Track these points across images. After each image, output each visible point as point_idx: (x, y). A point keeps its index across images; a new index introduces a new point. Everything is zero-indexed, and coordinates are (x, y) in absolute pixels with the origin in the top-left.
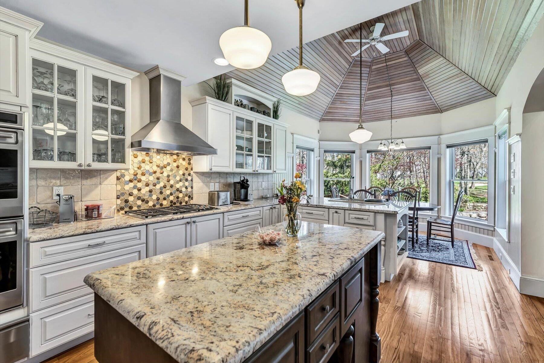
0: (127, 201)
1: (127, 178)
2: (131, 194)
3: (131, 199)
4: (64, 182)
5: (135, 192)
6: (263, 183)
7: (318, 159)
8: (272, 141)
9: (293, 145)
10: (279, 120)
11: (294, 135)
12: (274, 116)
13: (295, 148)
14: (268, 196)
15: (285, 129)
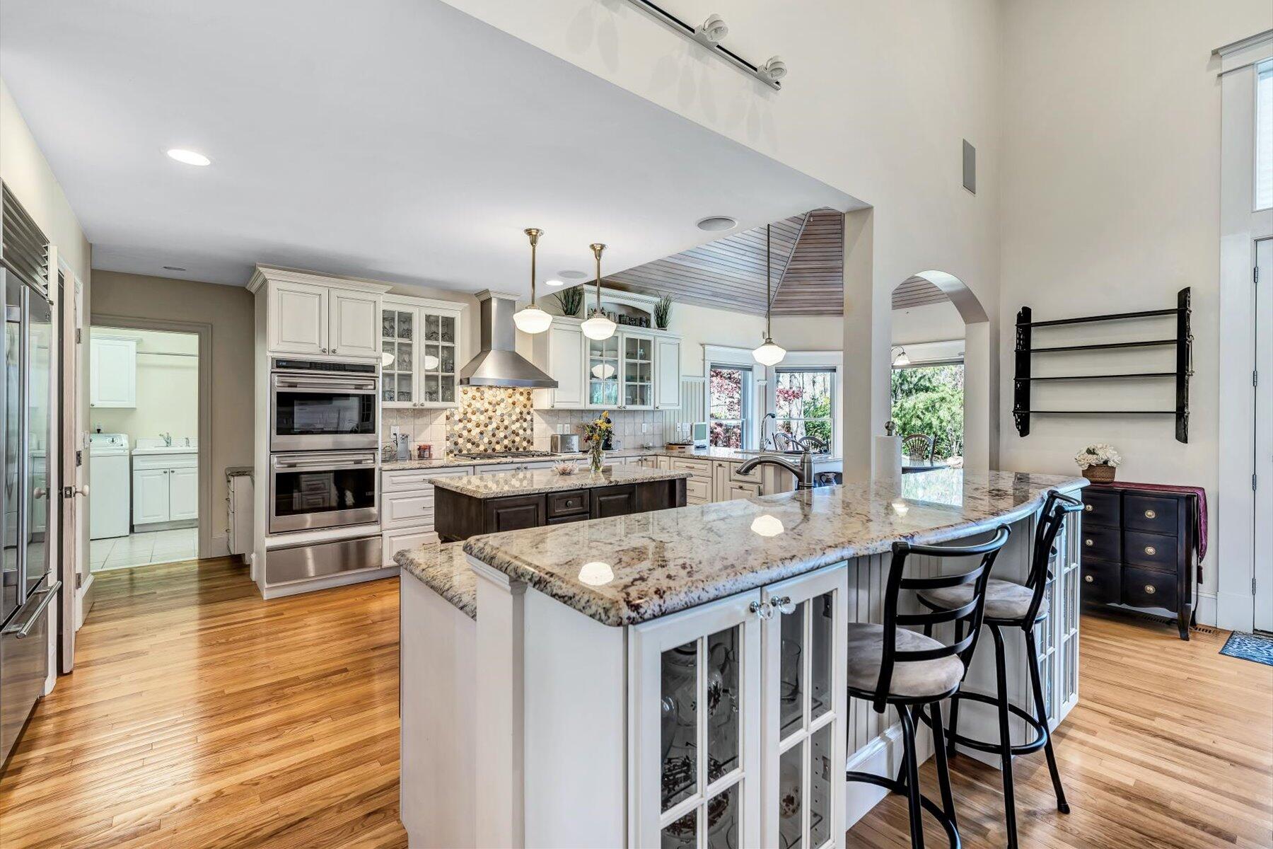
0: (456, 444)
1: (457, 418)
2: (460, 436)
3: (461, 441)
4: (400, 421)
5: (465, 433)
6: (643, 424)
7: (764, 383)
8: (652, 362)
9: (704, 364)
10: (667, 328)
11: (706, 347)
12: (658, 324)
13: (708, 367)
14: (651, 445)
15: (678, 341)
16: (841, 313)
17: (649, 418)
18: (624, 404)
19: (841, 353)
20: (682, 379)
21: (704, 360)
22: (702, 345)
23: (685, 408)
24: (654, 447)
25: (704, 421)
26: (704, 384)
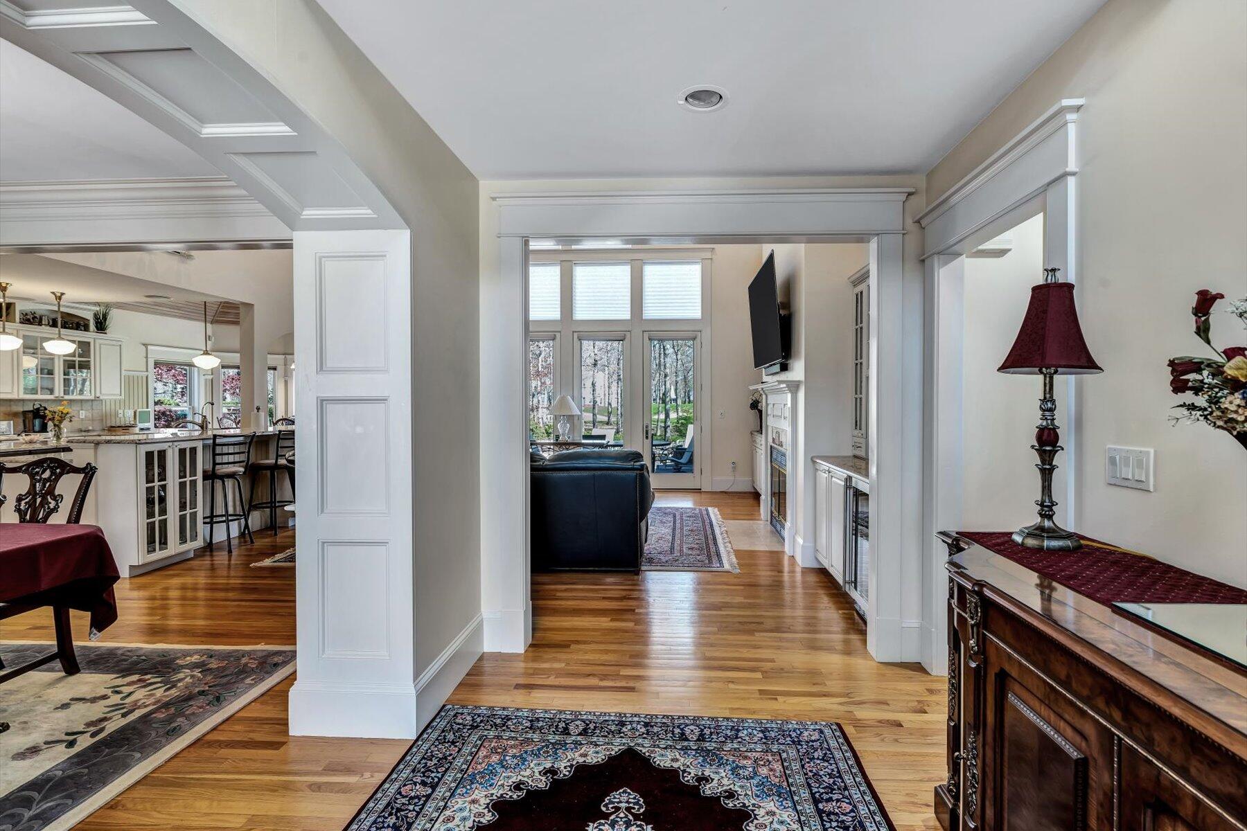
6: (81, 412)
7: (210, 377)
8: (92, 359)
9: (147, 362)
10: (107, 331)
11: (149, 347)
12: (97, 327)
13: (151, 364)
14: (90, 428)
15: (120, 343)
16: (236, 323)
17: (87, 406)
18: (62, 394)
19: (239, 355)
20: (124, 373)
21: (147, 357)
22: (145, 345)
23: (127, 397)
24: (93, 431)
25: (147, 408)
26: (147, 377)
